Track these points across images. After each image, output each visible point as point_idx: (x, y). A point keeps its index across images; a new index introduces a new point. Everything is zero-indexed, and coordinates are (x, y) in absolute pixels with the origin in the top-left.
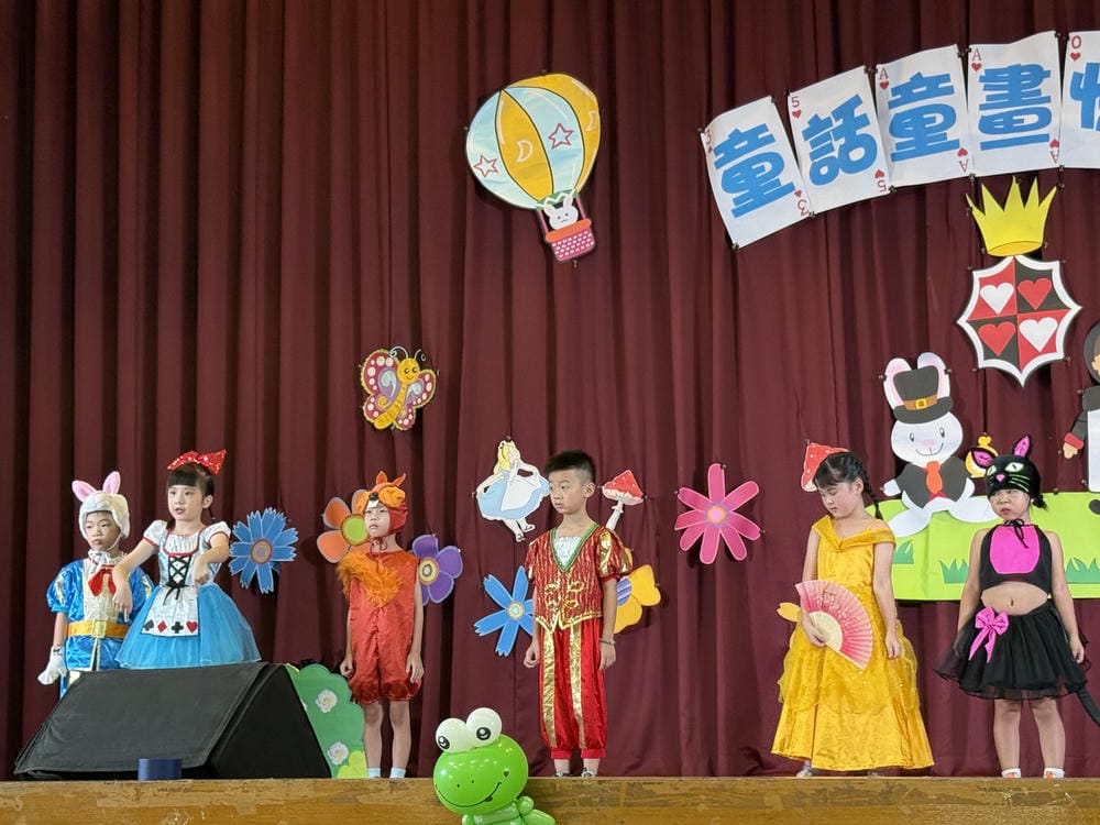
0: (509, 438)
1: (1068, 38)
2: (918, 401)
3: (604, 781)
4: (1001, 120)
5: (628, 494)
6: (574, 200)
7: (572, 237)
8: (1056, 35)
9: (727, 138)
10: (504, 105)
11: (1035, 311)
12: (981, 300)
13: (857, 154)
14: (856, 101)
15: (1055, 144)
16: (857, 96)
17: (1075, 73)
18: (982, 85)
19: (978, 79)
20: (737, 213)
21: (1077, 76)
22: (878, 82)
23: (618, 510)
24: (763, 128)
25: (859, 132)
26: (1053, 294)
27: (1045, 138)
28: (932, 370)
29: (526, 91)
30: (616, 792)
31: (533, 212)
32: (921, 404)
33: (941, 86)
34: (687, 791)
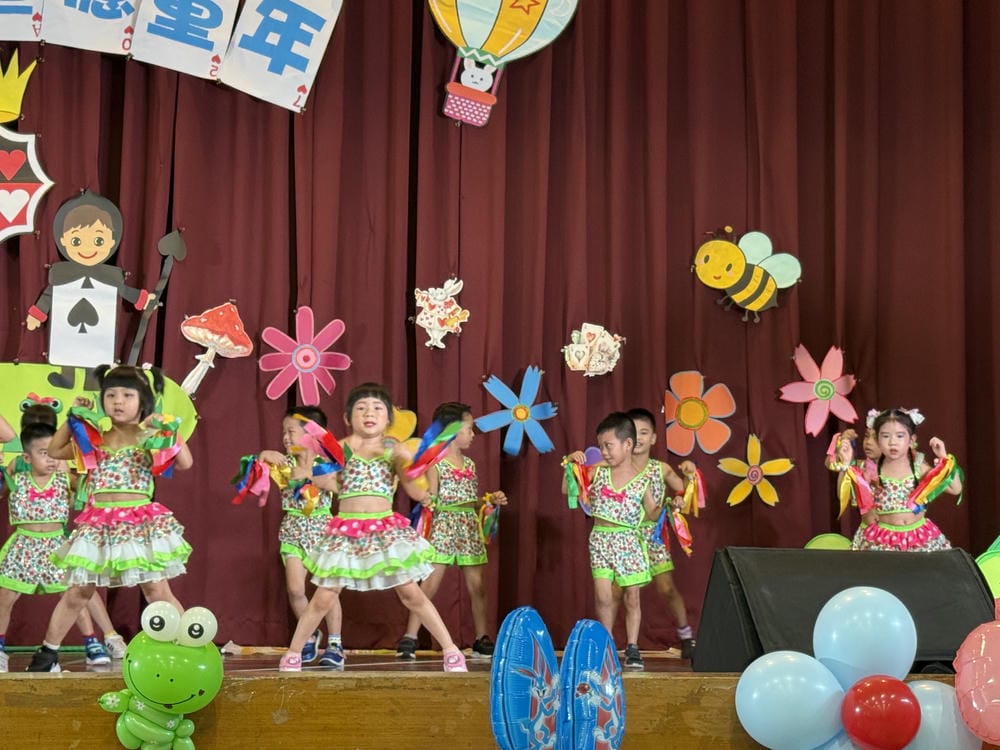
11: (8, 182)
15: (38, 17)
26: (27, 164)
27: (28, 10)
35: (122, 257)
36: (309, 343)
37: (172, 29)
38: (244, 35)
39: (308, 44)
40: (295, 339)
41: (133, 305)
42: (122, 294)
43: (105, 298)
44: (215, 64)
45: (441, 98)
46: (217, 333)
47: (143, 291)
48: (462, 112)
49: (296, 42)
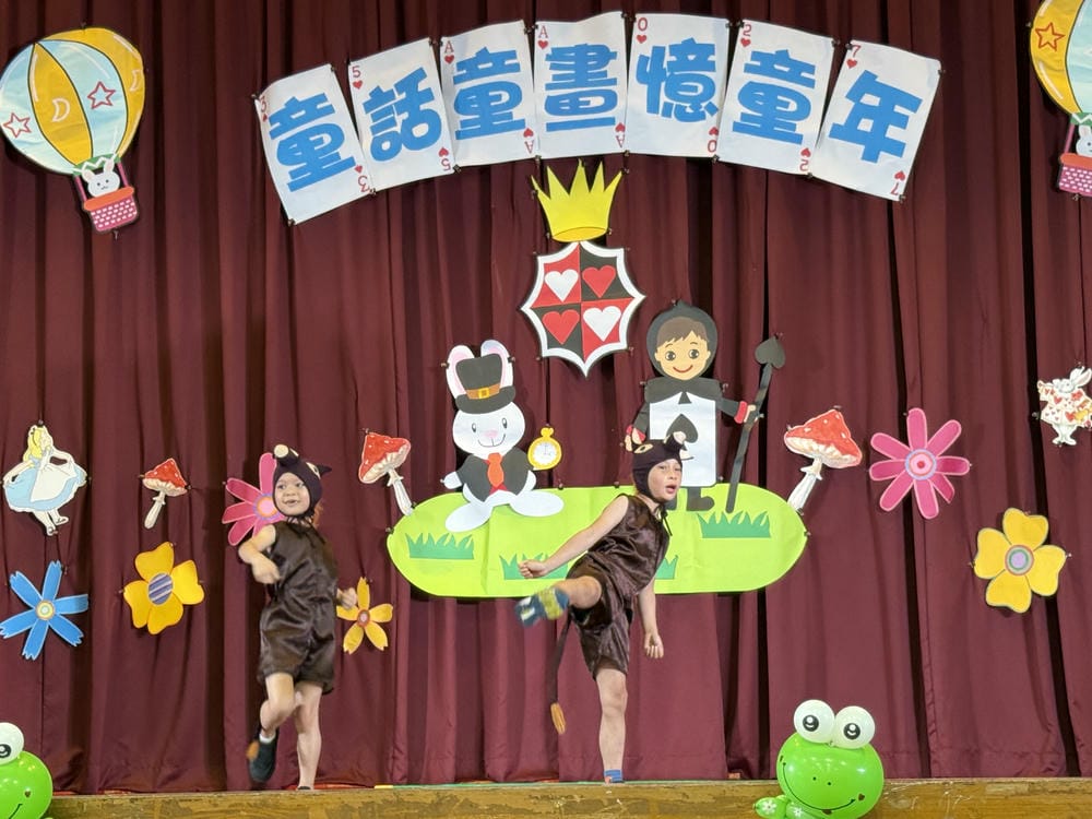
0: (41, 422)
1: (634, 19)
2: (480, 390)
3: (137, 799)
4: (567, 101)
5: (170, 484)
6: (116, 166)
7: (113, 205)
8: (622, 16)
9: (283, 107)
10: (39, 57)
11: (598, 299)
12: (545, 285)
13: (421, 130)
14: (420, 74)
15: (621, 128)
16: (421, 69)
17: (641, 56)
18: (549, 63)
19: (545, 57)
20: (293, 187)
21: (643, 59)
22: (443, 55)
23: (159, 502)
24: (322, 98)
25: (423, 107)
26: (617, 280)
27: (611, 121)
28: (496, 358)
29: (63, 44)
30: (149, 811)
31: (70, 177)
32: (483, 393)
33: (507, 63)
34: (226, 808)
35: (718, 369)
36: (922, 447)
37: (759, 126)
38: (834, 125)
39: (904, 127)
40: (907, 443)
41: (732, 418)
42: (720, 407)
43: (703, 413)
44: (805, 158)
45: (1055, 170)
46: (822, 443)
47: (742, 402)
48: (1080, 184)
49: (891, 128)
